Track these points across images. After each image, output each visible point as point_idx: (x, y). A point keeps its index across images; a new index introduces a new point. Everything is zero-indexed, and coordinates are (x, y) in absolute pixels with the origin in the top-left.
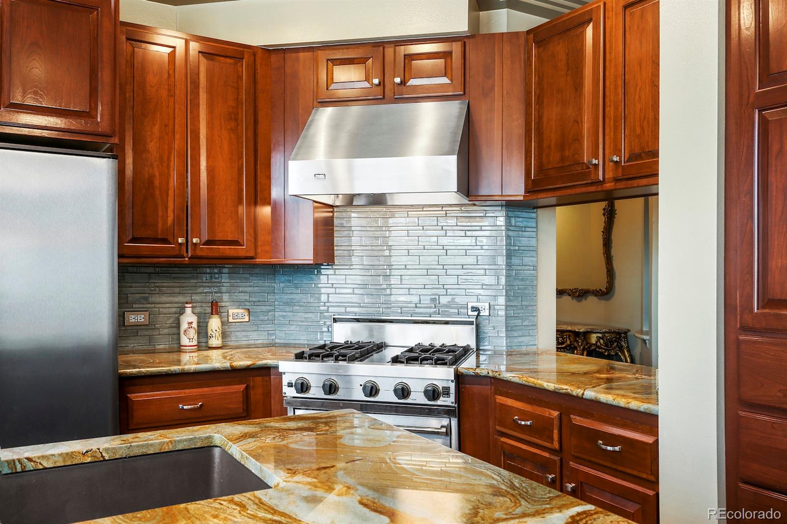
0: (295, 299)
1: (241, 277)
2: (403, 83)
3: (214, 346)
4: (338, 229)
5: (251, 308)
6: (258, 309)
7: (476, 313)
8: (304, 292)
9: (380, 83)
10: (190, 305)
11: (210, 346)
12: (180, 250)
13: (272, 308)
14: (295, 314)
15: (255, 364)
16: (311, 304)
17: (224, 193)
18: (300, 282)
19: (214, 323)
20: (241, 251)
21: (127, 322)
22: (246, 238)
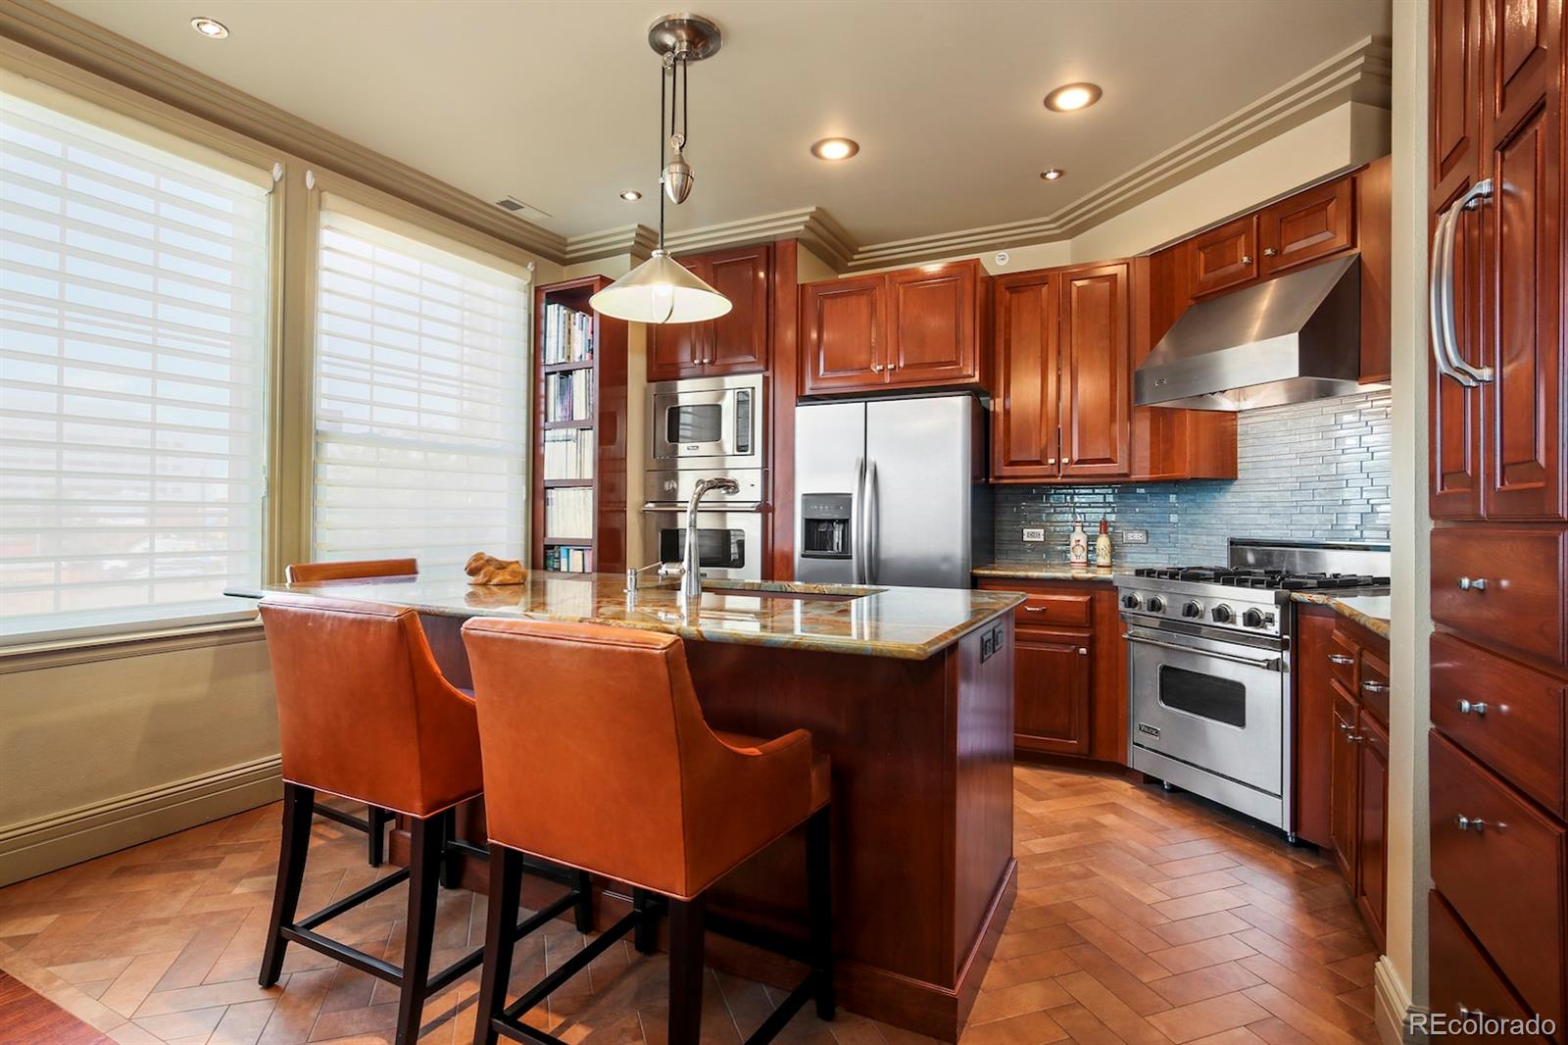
0: (1198, 520)
2: (1278, 252)
3: (1101, 565)
4: (1243, 437)
5: (1150, 530)
6: (1158, 530)
8: (1206, 512)
9: (1252, 260)
10: (1080, 524)
11: (1098, 564)
12: (1053, 470)
13: (1175, 530)
14: (1197, 536)
16: (1212, 525)
19: (1103, 543)
20: (1114, 468)
21: (1026, 538)
22: (1121, 455)
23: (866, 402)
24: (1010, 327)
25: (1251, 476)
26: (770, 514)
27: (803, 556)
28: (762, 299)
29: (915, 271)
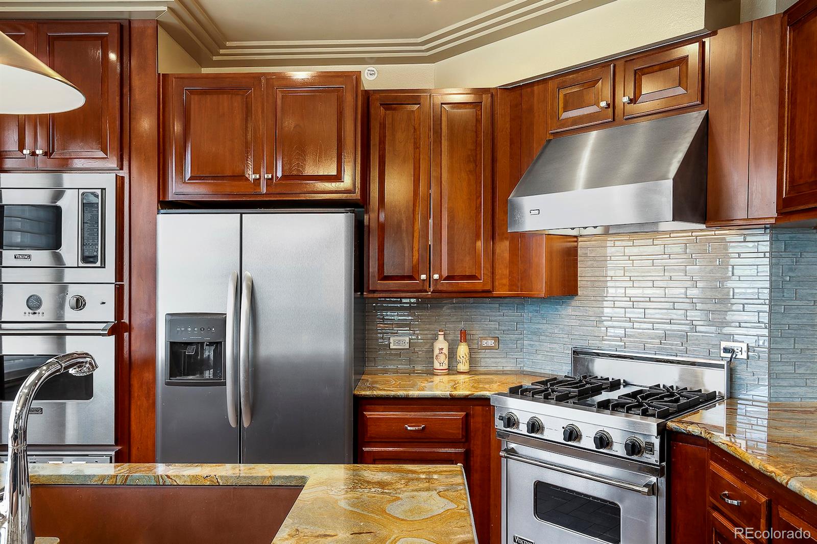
0: (542, 329)
1: (491, 307)
2: (634, 100)
3: (461, 371)
5: (501, 337)
6: (508, 337)
7: (729, 355)
8: (550, 322)
9: (608, 105)
10: (443, 333)
11: (458, 370)
12: (423, 286)
13: (521, 336)
14: (541, 343)
15: (473, 394)
16: (556, 334)
17: (463, 231)
18: (546, 312)
19: (463, 350)
20: (478, 284)
21: (392, 346)
22: (484, 272)
23: (241, 214)
24: (384, 143)
25: (591, 293)
26: (126, 335)
27: (167, 384)
28: (114, 86)
29: (281, 77)
